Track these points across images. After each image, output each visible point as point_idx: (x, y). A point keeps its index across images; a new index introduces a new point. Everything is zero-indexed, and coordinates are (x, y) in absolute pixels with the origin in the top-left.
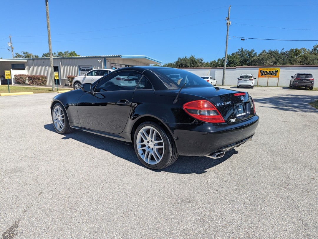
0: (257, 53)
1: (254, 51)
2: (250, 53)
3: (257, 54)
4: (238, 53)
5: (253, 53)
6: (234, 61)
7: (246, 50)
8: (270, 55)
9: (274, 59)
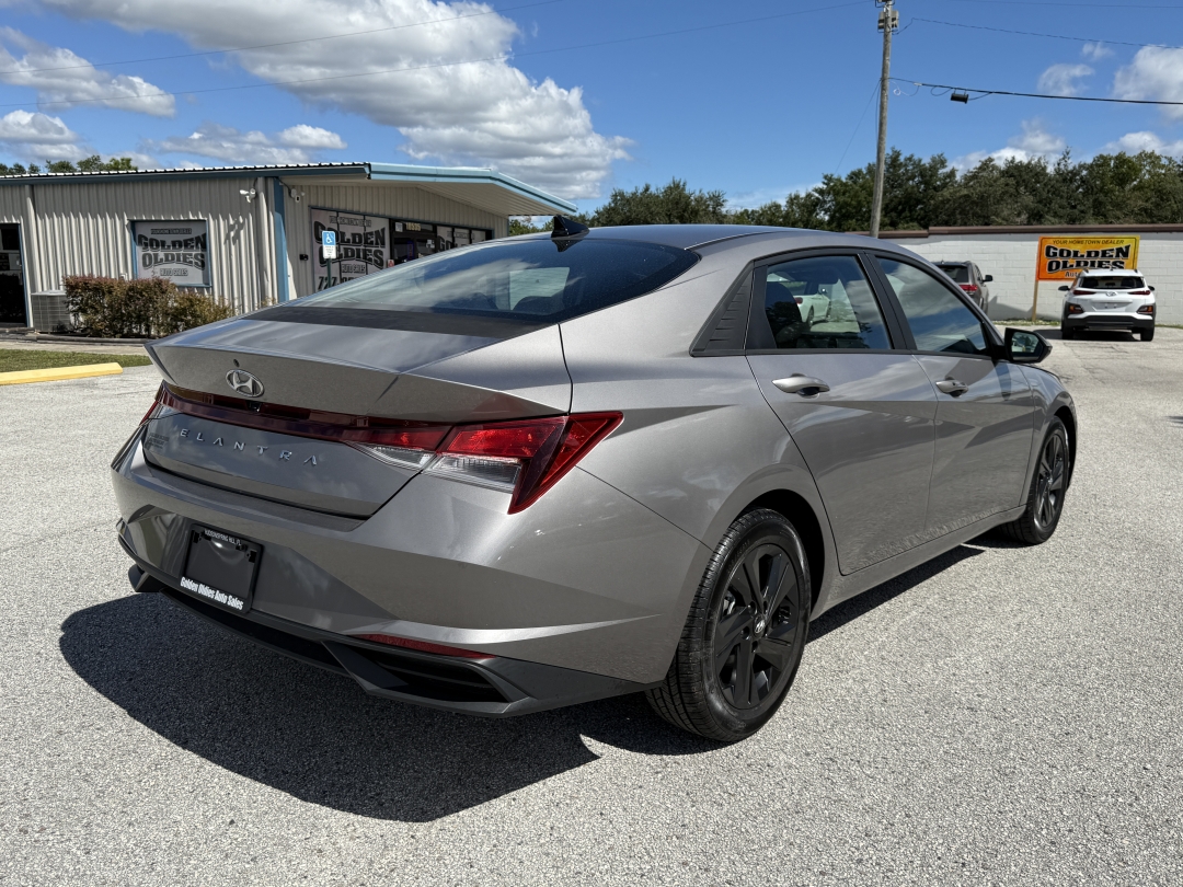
0: (957, 173)
1: (943, 163)
2: (929, 173)
3: (959, 176)
5: (941, 172)
7: (910, 159)
9: (1028, 199)
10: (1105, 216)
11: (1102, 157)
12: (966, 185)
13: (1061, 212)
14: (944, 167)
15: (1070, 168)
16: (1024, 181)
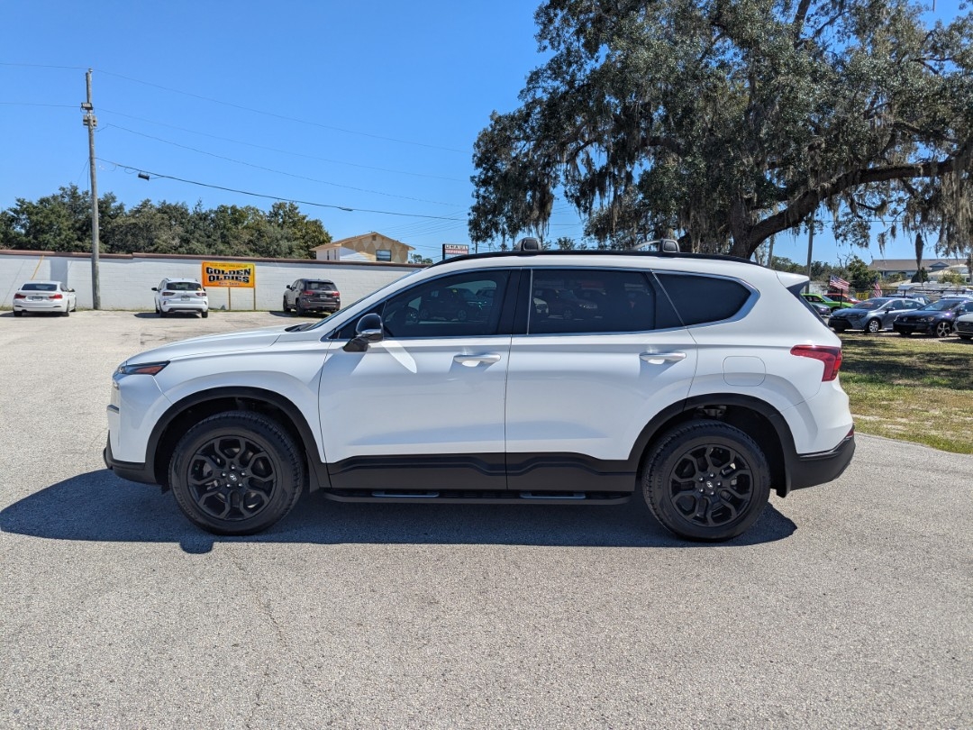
0: (125, 207)
1: (114, 199)
2: (105, 205)
3: (127, 209)
4: (60, 199)
5: (113, 205)
6: (51, 224)
7: (87, 193)
8: (166, 216)
9: (179, 230)
10: (228, 243)
11: (222, 206)
12: (133, 216)
13: (201, 239)
14: (115, 202)
15: (204, 211)
16: (174, 217)
